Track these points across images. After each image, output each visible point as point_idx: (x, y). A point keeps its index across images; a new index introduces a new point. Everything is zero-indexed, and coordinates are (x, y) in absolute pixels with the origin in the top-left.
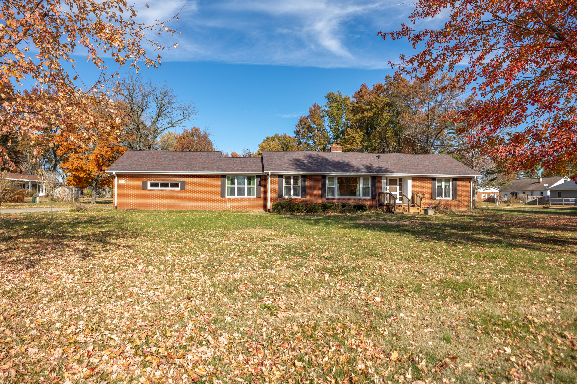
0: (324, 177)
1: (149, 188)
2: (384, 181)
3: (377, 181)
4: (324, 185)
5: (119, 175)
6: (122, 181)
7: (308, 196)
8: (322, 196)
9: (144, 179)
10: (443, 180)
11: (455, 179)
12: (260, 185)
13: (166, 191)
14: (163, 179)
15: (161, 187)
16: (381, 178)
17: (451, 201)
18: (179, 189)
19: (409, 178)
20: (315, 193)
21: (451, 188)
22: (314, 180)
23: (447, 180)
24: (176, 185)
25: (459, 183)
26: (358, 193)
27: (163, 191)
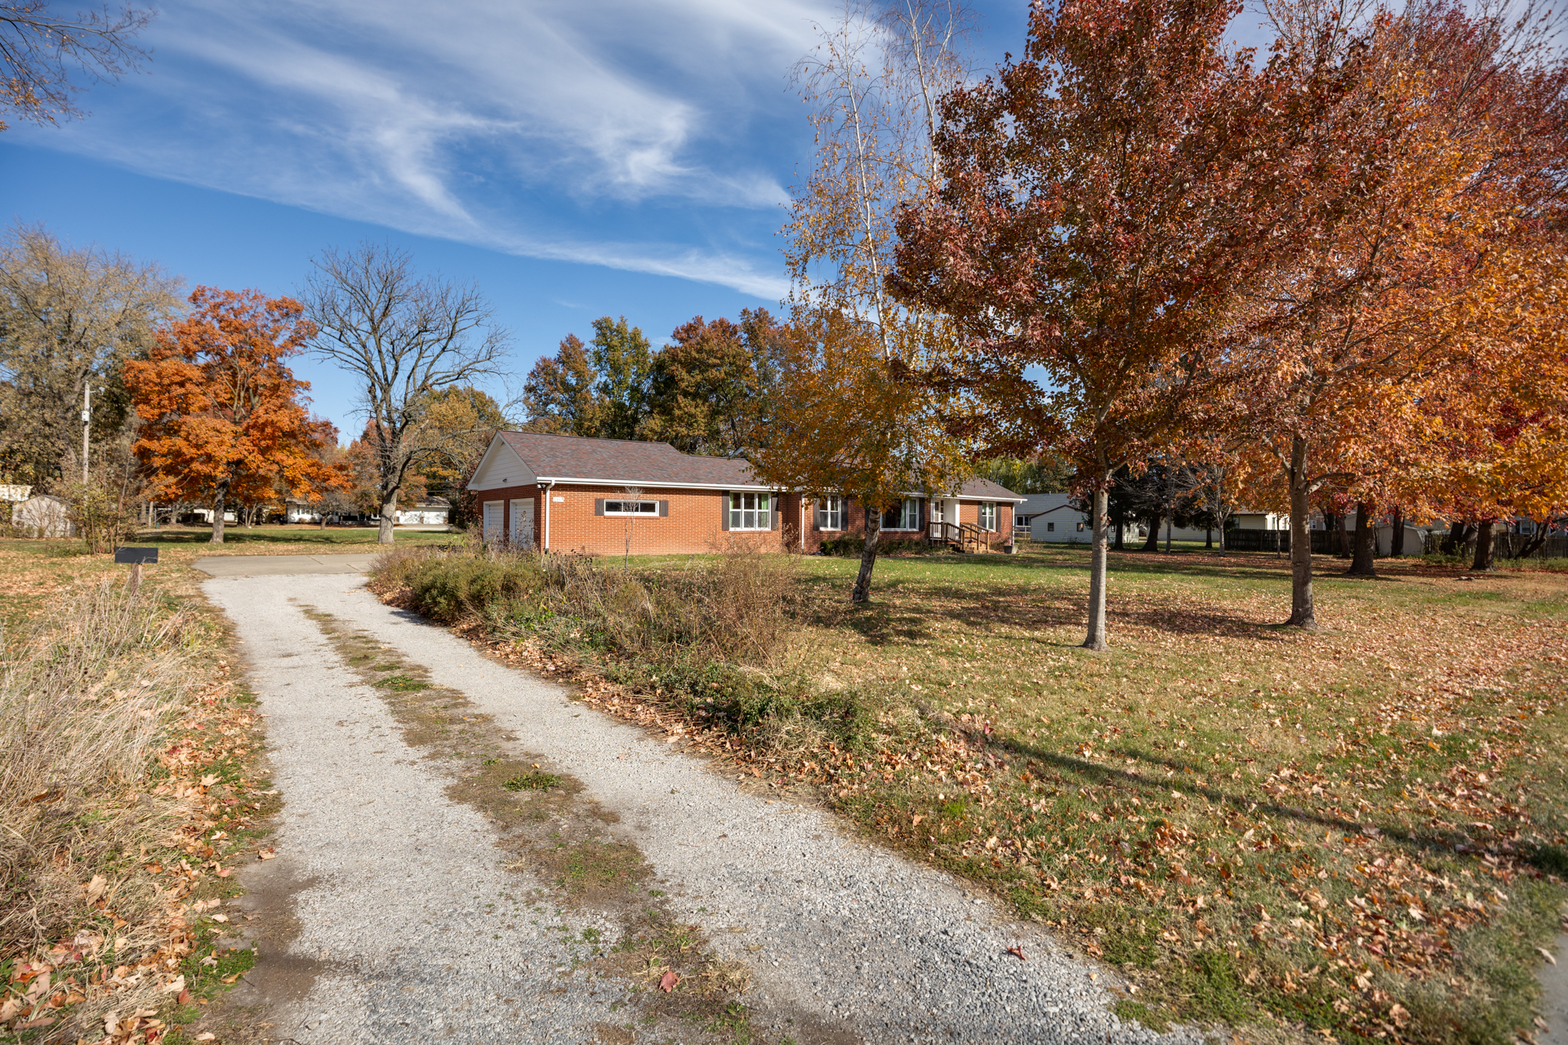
1: (606, 512)
2: (933, 505)
3: (925, 505)
5: (559, 487)
6: (559, 499)
9: (599, 495)
10: (988, 504)
11: (999, 504)
12: (777, 510)
13: (636, 518)
15: (626, 510)
16: (929, 500)
18: (656, 514)
23: (991, 504)
24: (649, 507)
26: (902, 523)
27: (631, 518)
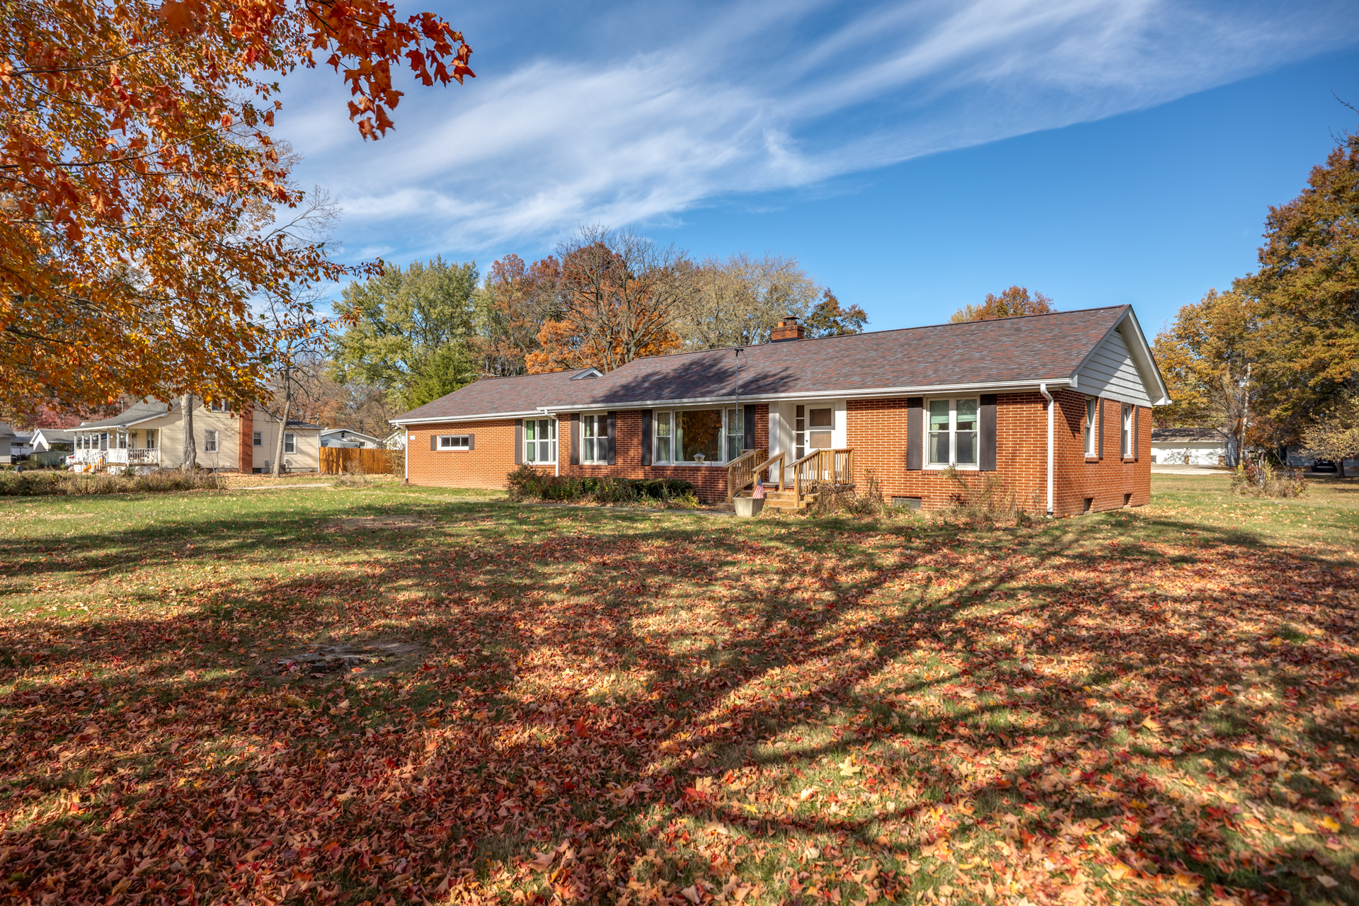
0: (647, 413)
1: (440, 448)
2: (774, 416)
3: (757, 417)
4: (647, 434)
5: (409, 427)
6: (413, 438)
7: (620, 461)
8: (644, 461)
9: (433, 432)
10: (952, 403)
11: (989, 399)
13: (455, 452)
14: (453, 431)
16: (765, 408)
17: (974, 474)
18: (468, 448)
19: (837, 403)
20: (632, 453)
21: (977, 429)
22: (630, 421)
23: (969, 403)
24: (467, 441)
25: (1006, 412)
27: (450, 452)
